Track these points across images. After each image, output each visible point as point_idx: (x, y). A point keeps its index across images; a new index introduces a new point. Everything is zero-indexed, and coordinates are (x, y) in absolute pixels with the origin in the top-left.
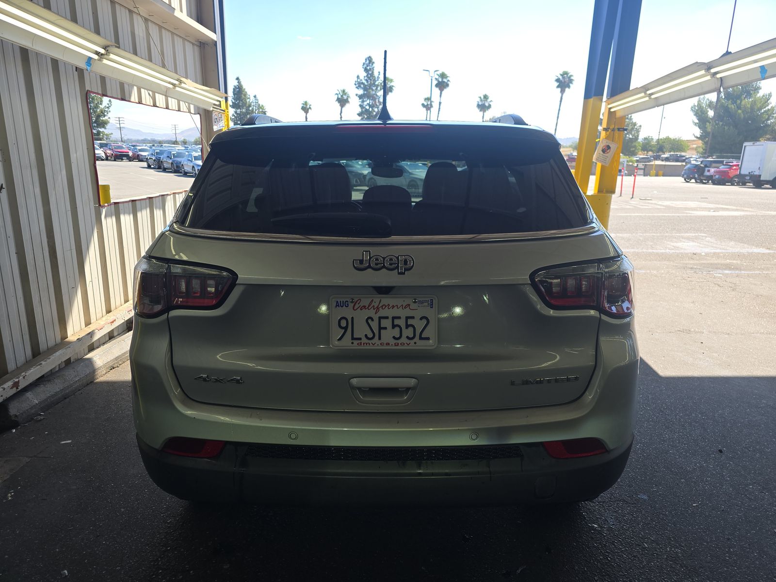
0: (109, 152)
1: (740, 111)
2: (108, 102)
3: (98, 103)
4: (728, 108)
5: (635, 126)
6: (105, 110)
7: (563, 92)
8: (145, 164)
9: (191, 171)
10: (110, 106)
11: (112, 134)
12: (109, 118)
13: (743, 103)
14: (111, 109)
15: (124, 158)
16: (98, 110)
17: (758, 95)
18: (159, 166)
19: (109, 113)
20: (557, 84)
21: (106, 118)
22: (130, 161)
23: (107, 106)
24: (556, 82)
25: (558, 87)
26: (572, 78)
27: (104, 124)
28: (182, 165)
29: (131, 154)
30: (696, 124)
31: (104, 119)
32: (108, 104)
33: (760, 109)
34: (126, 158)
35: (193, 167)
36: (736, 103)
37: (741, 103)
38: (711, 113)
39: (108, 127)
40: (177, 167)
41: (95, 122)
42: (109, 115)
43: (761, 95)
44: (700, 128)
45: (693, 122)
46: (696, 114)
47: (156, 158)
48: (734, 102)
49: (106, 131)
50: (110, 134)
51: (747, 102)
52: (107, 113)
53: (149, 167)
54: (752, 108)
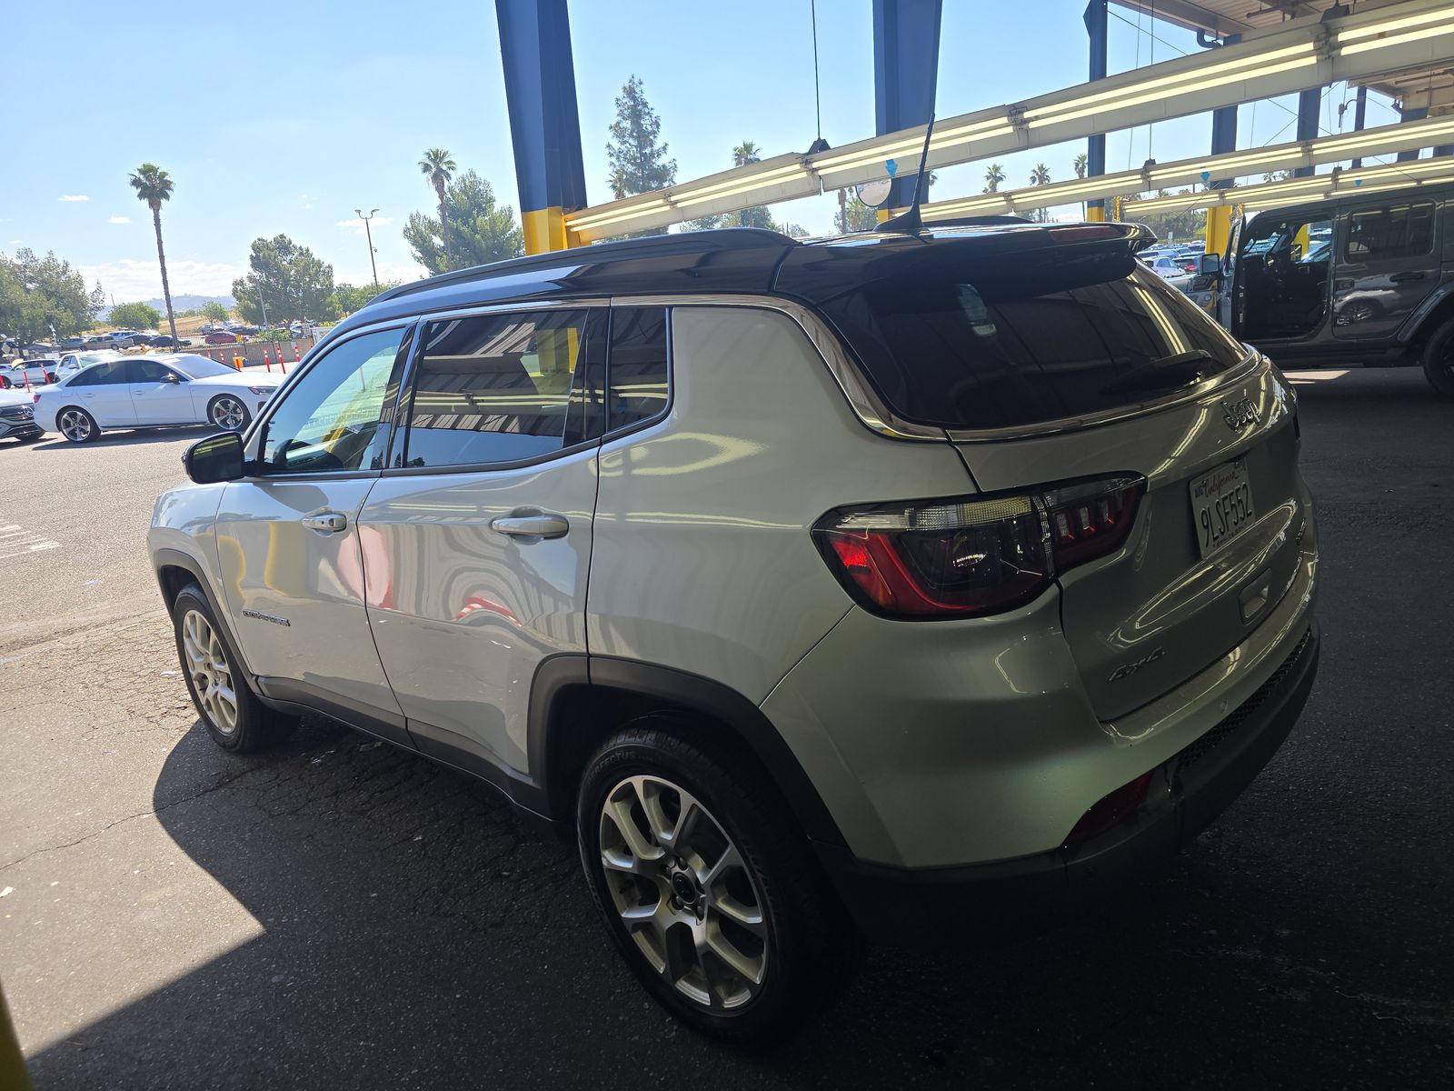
1: (478, 236)
4: (460, 232)
5: (320, 267)
7: (155, 206)
13: (478, 223)
17: (495, 211)
20: (137, 191)
24: (134, 188)
25: (141, 196)
26: (167, 178)
30: (419, 260)
33: (504, 233)
36: (468, 223)
37: (475, 221)
38: (438, 241)
43: (500, 209)
44: (428, 266)
45: (414, 255)
46: (415, 243)
48: (465, 223)
51: (483, 221)
54: (493, 230)
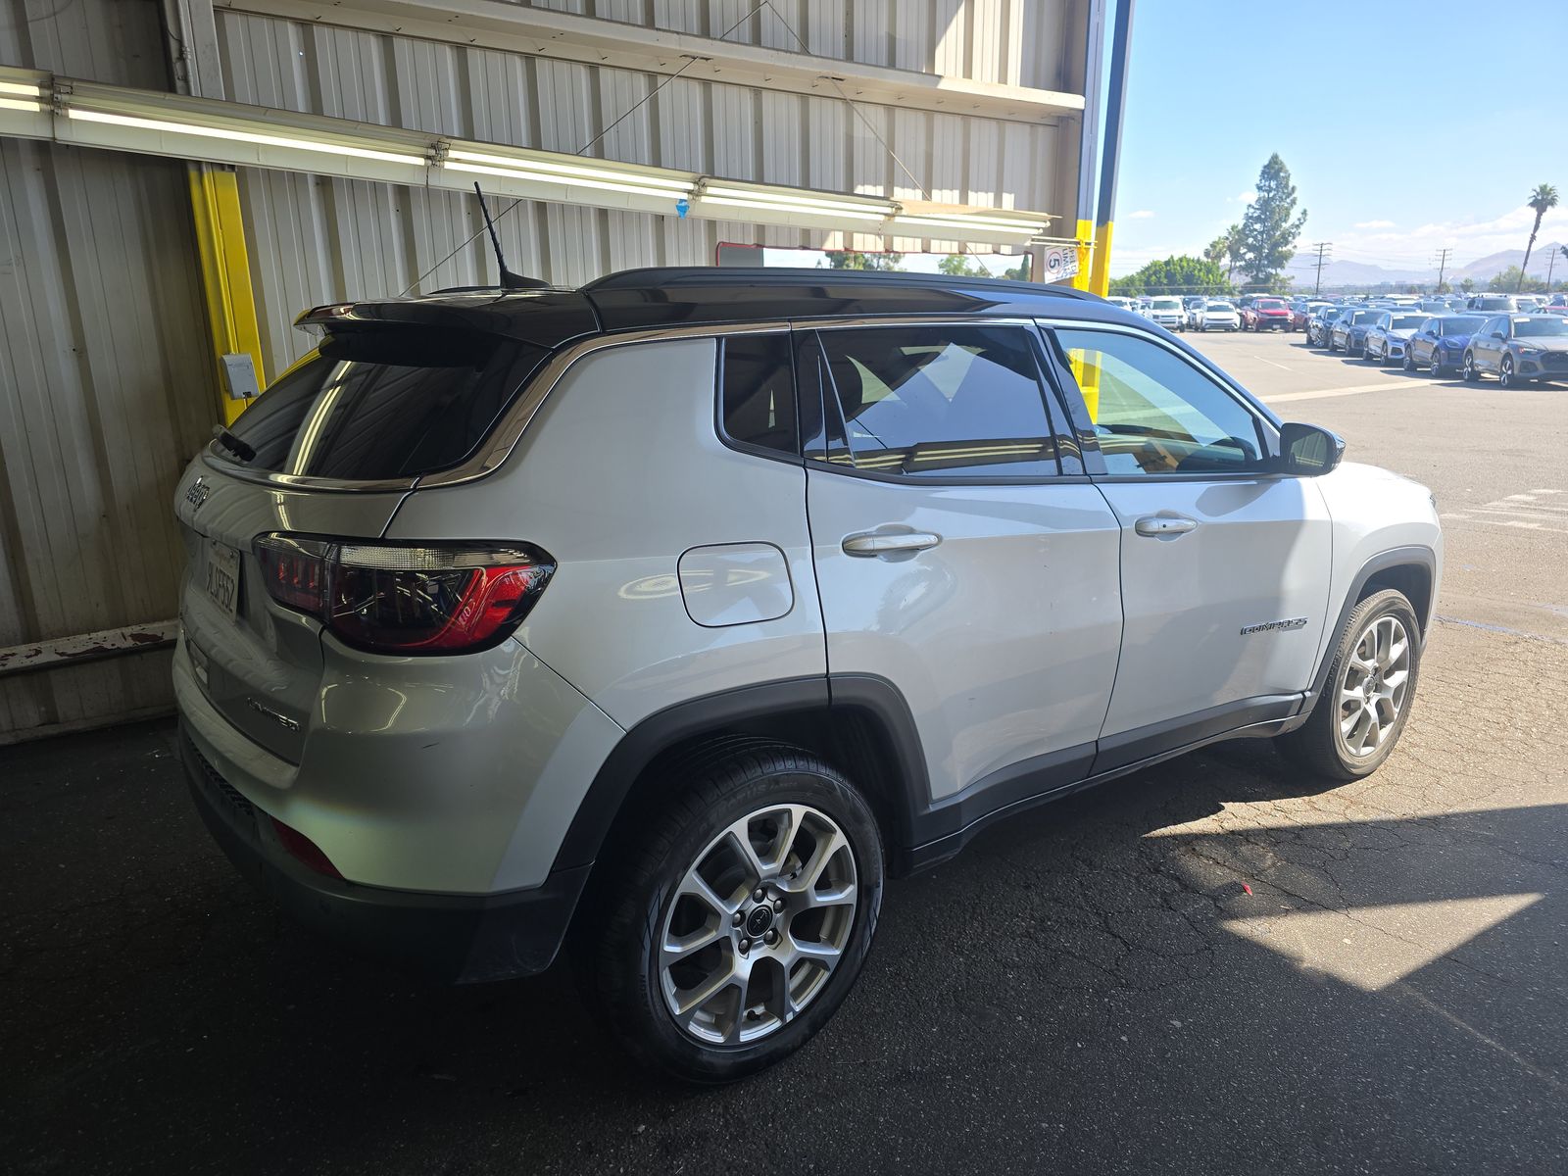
0: (1251, 315)
2: (1300, 216)
3: (1280, 219)
6: (1290, 232)
8: (1302, 338)
9: (1379, 351)
10: (1301, 224)
11: (1293, 277)
12: (1295, 247)
14: (1302, 229)
15: (1275, 327)
16: (1278, 233)
18: (1323, 343)
19: (1297, 238)
21: (1289, 247)
22: (1286, 332)
23: (1297, 223)
27: (1279, 260)
28: (1367, 339)
29: (1291, 317)
31: (1284, 249)
32: (1299, 219)
34: (1278, 326)
35: (1385, 343)
39: (1289, 264)
40: (1358, 343)
41: (1267, 257)
42: (1296, 241)
47: (1325, 326)
49: (1282, 273)
50: (1289, 279)
52: (1294, 238)
53: (1310, 343)
